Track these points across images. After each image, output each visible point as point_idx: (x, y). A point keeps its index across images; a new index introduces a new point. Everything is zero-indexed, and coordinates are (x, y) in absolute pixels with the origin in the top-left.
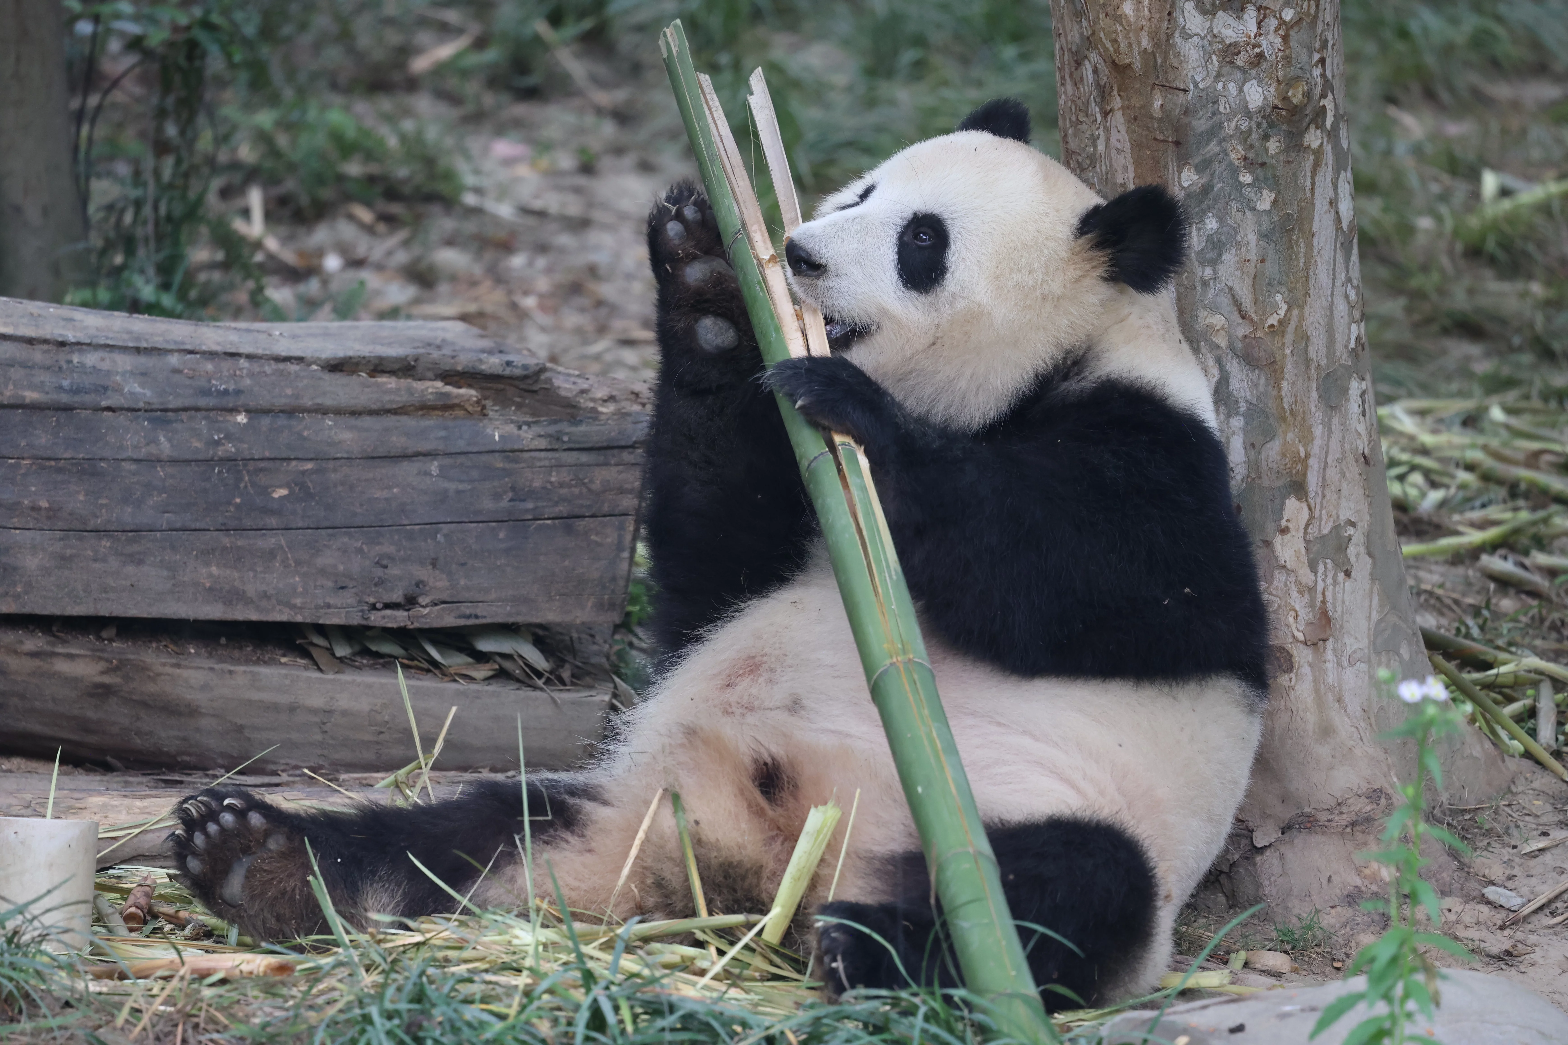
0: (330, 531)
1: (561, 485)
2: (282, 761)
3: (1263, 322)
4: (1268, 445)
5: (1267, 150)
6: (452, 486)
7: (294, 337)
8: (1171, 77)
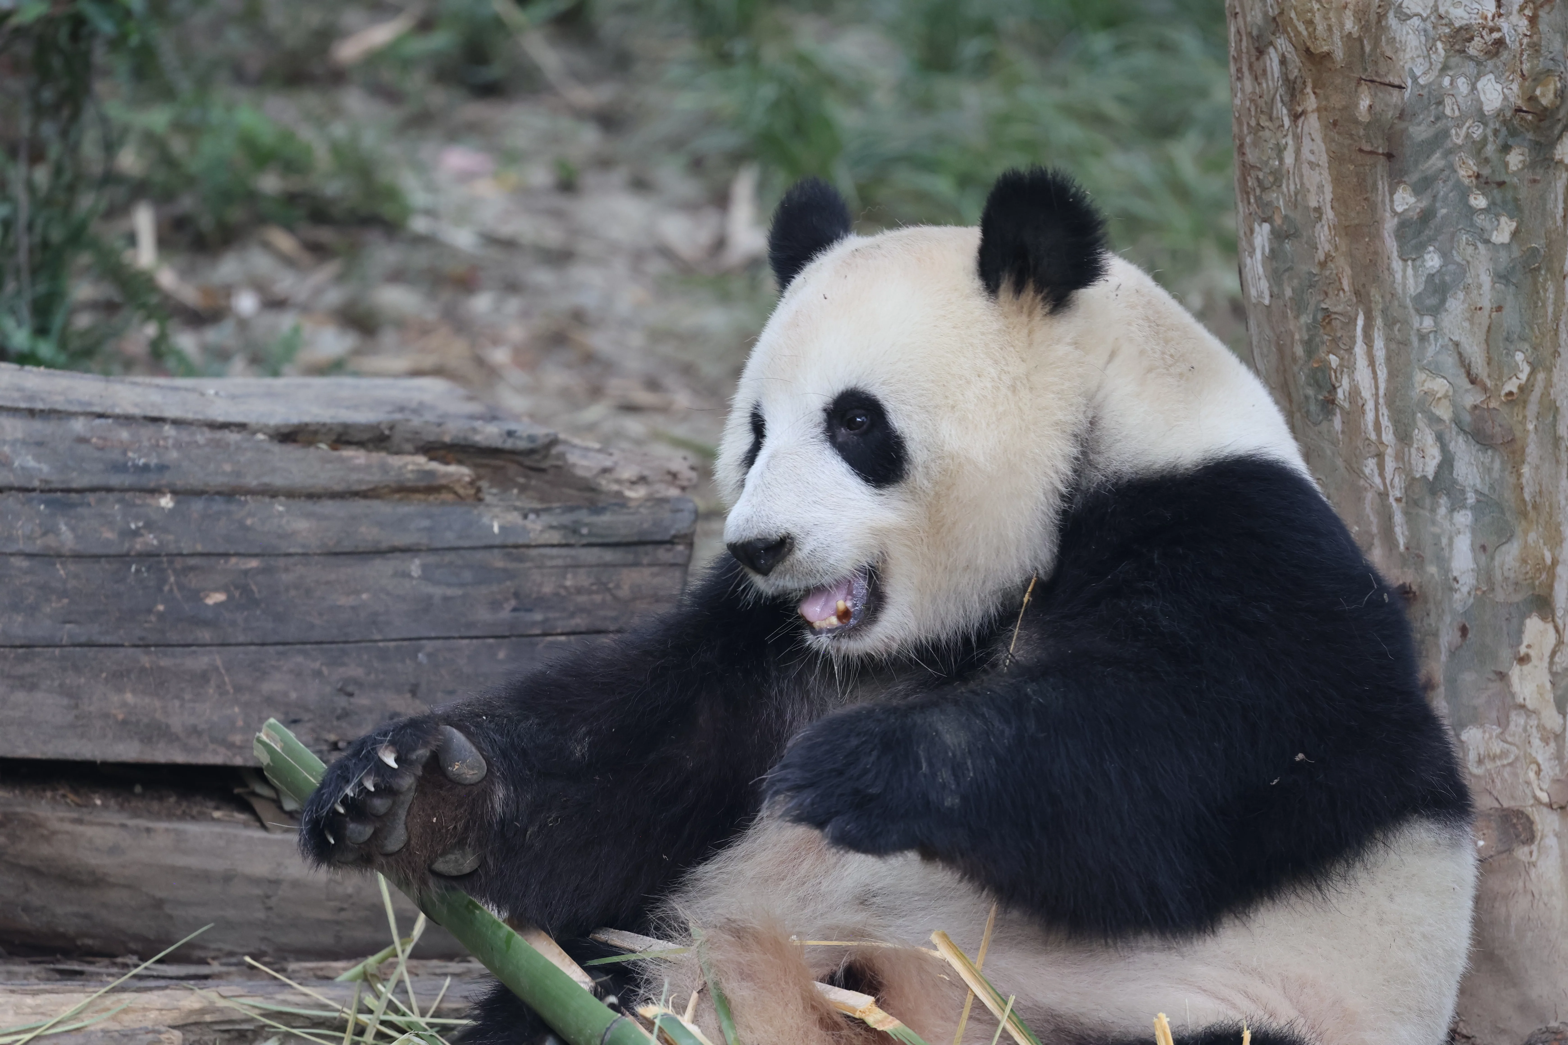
0: (280, 648)
1: (579, 591)
2: (213, 946)
3: (1498, 388)
4: (1504, 548)
5: (1506, 165)
6: (438, 591)
7: (233, 397)
8: (1383, 70)
